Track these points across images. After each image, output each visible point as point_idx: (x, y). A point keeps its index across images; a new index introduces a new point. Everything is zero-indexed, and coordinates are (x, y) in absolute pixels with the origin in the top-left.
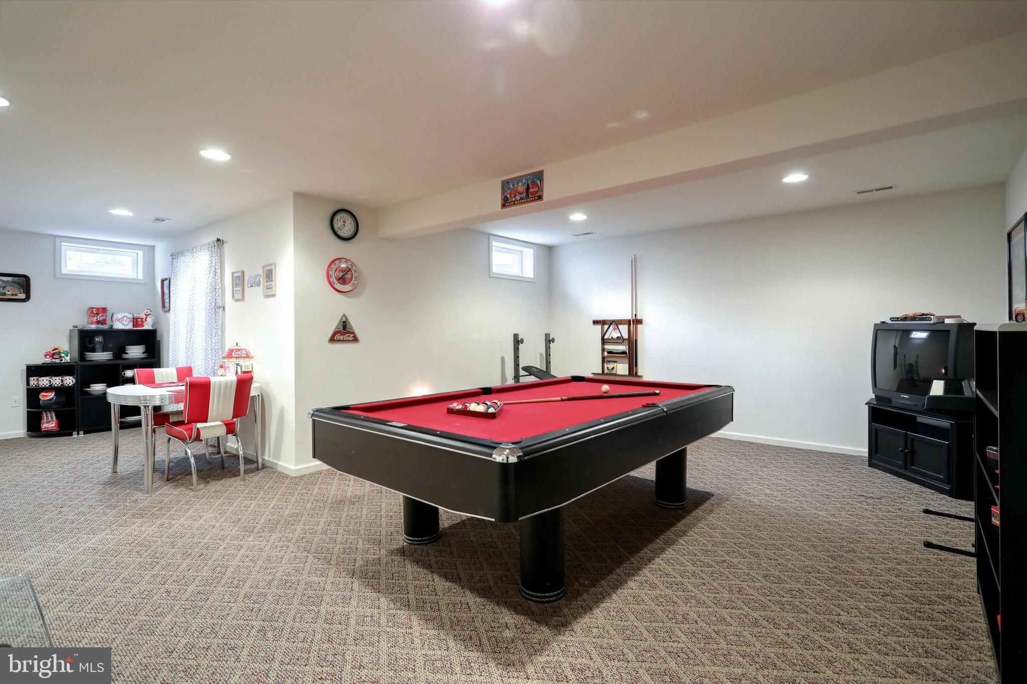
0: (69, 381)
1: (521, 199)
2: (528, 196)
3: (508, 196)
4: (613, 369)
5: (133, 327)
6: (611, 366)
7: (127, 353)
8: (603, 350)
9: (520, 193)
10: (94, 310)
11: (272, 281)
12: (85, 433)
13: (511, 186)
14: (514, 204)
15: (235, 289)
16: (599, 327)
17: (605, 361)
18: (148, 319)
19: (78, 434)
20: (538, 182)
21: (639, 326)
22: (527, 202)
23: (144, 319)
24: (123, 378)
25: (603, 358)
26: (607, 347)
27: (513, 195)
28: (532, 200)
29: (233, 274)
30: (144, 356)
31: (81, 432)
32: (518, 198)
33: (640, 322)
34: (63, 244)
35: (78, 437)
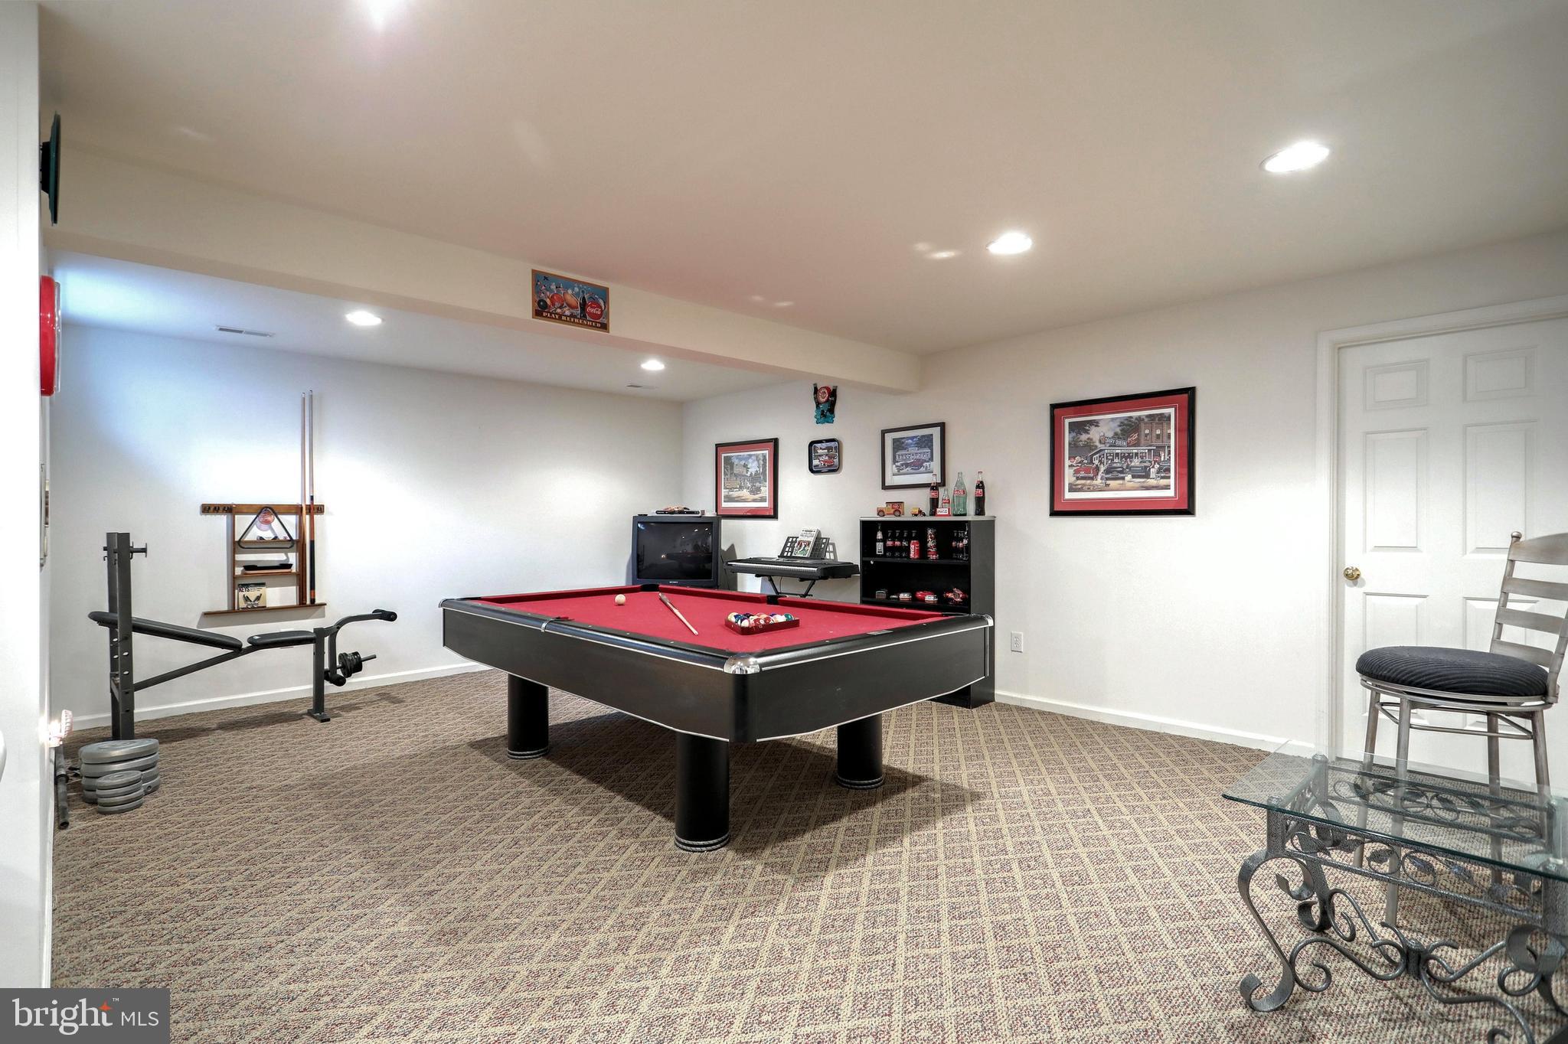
1: (572, 316)
2: (585, 316)
3: (548, 301)
4: (258, 598)
6: (252, 594)
8: (233, 563)
9: (570, 306)
13: (553, 287)
14: (560, 318)
16: (222, 520)
17: (236, 586)
20: (601, 302)
21: (317, 517)
22: (582, 325)
25: (234, 578)
26: (239, 557)
27: (557, 304)
28: (592, 326)
32: (567, 313)
33: (320, 509)
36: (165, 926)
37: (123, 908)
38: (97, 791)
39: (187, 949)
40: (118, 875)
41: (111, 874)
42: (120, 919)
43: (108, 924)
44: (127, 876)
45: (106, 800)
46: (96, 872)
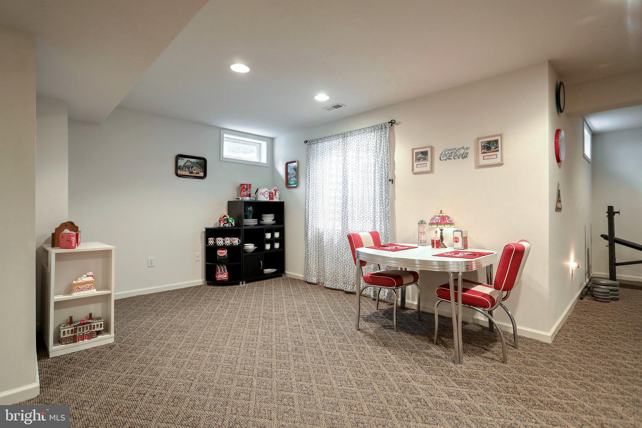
0: (236, 241)
5: (270, 200)
7: (263, 220)
10: (245, 186)
11: (498, 151)
12: (246, 283)
15: (415, 164)
18: (277, 194)
19: (243, 284)
23: (274, 194)
24: (266, 240)
29: (413, 150)
30: (274, 222)
31: (244, 282)
34: (225, 135)
35: (243, 285)
36: (597, 332)
37: (587, 323)
38: (594, 292)
39: (600, 340)
40: (590, 316)
41: (588, 315)
42: (585, 325)
43: (581, 325)
44: (593, 317)
45: (596, 296)
46: (584, 313)
